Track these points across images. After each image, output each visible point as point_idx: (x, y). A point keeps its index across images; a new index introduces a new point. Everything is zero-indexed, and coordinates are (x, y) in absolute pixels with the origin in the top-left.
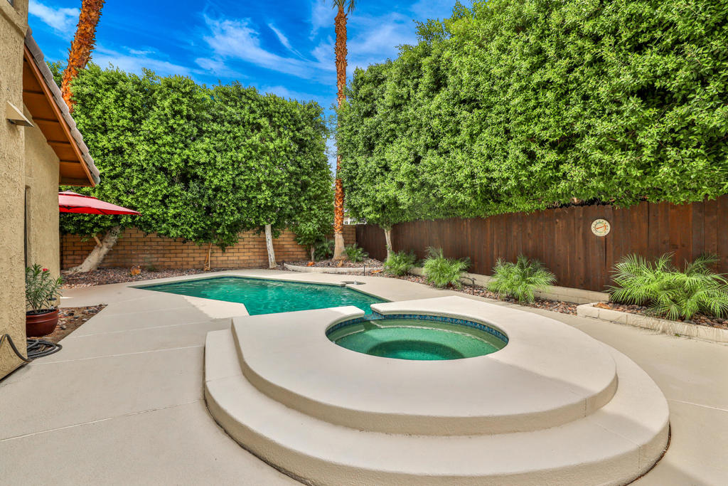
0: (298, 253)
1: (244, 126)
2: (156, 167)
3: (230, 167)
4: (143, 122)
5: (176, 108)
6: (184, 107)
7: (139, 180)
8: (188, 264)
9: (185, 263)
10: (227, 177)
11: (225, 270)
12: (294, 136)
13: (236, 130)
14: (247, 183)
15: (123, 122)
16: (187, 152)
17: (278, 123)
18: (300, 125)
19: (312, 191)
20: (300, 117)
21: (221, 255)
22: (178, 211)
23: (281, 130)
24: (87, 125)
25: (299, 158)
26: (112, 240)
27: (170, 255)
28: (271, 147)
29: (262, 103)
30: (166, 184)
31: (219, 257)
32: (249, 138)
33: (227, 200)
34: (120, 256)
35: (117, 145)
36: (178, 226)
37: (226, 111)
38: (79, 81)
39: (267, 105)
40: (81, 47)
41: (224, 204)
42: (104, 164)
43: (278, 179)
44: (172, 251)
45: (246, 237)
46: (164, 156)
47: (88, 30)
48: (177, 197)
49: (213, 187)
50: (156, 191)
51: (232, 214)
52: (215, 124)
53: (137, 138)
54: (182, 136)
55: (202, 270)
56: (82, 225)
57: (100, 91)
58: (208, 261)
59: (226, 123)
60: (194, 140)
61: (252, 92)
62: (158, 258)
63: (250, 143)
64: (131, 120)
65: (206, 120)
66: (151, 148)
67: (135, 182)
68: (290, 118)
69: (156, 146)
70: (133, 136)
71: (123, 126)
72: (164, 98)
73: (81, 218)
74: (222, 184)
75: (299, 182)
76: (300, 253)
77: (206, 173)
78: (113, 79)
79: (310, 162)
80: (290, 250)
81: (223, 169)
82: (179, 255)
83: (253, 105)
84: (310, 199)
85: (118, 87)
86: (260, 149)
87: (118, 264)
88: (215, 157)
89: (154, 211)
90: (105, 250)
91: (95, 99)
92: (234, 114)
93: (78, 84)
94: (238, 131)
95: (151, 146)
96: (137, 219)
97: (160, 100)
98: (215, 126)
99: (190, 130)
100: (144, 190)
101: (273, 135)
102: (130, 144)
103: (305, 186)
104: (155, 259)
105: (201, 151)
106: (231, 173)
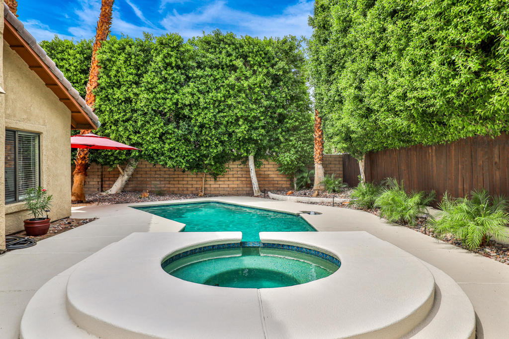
0: (283, 182)
1: (223, 69)
2: (154, 111)
3: (211, 106)
4: (144, 75)
5: (167, 61)
6: (173, 59)
7: (142, 122)
8: (188, 190)
9: (185, 189)
10: (210, 115)
11: (216, 195)
12: (268, 72)
13: (215, 73)
14: (226, 119)
15: (131, 77)
16: (176, 96)
17: (252, 62)
18: (273, 62)
19: (290, 123)
20: (274, 53)
21: (212, 182)
22: (172, 146)
23: (255, 68)
24: (107, 83)
25: (273, 93)
26: (130, 170)
27: (174, 182)
28: (246, 84)
29: (238, 45)
30: (162, 124)
31: (212, 184)
32: (226, 79)
33: (210, 135)
34: (139, 182)
35: (127, 96)
36: (173, 158)
37: (207, 57)
38: (101, 51)
39: (242, 47)
40: (103, 24)
41: (209, 139)
42: (119, 111)
43: (253, 114)
44: (175, 179)
45: (234, 167)
46: (159, 101)
47: (107, 11)
48: (171, 134)
49: (198, 124)
50: (155, 130)
51: (216, 146)
52: (199, 70)
53: (140, 88)
54: (172, 83)
55: (197, 195)
56: (108, 159)
57: (115, 56)
58: (202, 188)
59: (207, 68)
60: (181, 86)
61: (229, 38)
62: (165, 184)
63: (228, 83)
64: (137, 75)
65: (192, 68)
66: (150, 96)
67: (139, 124)
68: (263, 56)
69: (154, 94)
70: (137, 87)
71: (130, 81)
72: (158, 54)
73: (106, 153)
74: (205, 121)
75: (276, 115)
76: (284, 182)
77: (192, 113)
78: (123, 45)
79: (284, 96)
80: (275, 179)
81: (206, 108)
82: (180, 182)
83: (229, 49)
84: (288, 130)
85: (126, 51)
86: (237, 87)
87: (137, 189)
88: (199, 98)
89: (154, 146)
90: (126, 177)
91: (112, 63)
92: (213, 59)
93: (101, 53)
94: (217, 74)
95: (150, 94)
96: (143, 153)
97: (156, 56)
98: (199, 72)
99: (179, 78)
100: (147, 130)
101: (248, 74)
102: (136, 95)
103: (282, 119)
104: (162, 185)
105: (187, 95)
106: (211, 111)
